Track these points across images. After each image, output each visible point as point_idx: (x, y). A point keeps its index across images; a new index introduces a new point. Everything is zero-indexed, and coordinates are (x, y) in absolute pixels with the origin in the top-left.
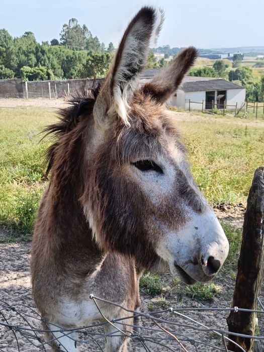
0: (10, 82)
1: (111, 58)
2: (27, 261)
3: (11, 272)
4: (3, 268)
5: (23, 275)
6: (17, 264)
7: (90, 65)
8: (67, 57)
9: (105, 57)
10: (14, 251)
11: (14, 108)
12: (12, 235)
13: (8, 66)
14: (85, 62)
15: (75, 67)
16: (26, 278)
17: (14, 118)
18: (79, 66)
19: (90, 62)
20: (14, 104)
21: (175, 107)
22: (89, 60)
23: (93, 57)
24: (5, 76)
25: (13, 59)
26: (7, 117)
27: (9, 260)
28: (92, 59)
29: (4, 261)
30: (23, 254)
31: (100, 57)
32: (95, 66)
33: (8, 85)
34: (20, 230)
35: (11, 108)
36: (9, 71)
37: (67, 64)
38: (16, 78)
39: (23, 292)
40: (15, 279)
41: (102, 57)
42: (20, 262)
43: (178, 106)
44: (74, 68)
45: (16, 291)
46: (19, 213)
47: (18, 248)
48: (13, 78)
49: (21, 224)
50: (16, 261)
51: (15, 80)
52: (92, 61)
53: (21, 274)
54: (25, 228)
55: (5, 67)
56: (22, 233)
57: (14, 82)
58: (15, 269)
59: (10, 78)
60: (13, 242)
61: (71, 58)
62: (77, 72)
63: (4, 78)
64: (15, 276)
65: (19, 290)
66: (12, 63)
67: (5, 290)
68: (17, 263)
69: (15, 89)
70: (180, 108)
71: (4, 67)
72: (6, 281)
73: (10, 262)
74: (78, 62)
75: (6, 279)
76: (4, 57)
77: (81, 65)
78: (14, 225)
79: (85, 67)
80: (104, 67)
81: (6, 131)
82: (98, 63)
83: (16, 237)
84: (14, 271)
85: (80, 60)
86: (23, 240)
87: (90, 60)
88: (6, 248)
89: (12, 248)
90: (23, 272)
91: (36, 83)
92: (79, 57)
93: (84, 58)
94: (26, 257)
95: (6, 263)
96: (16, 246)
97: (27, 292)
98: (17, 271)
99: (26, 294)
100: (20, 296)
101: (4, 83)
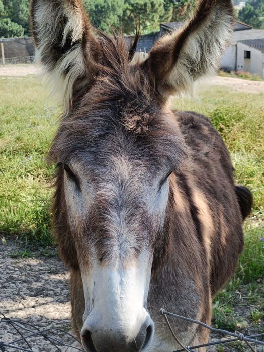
0: (18, 41)
1: (157, 6)
2: (48, 283)
3: (27, 297)
4: (16, 292)
5: (44, 302)
6: (35, 287)
7: (129, 17)
8: (96, 6)
9: (149, 5)
10: (31, 270)
11: (23, 77)
12: (27, 248)
13: (16, 19)
14: (122, 12)
15: (107, 19)
16: (47, 306)
17: (24, 91)
18: (113, 19)
19: (128, 12)
20: (25, 72)
21: (248, 74)
22: (127, 9)
23: (132, 5)
24: (12, 33)
25: (22, 11)
26: (15, 89)
27: (24, 281)
28: (131, 8)
29: (17, 283)
30: (43, 273)
31: (142, 5)
32: (135, 17)
33: (16, 45)
34: (39, 241)
35: (20, 77)
36: (16, 27)
37: (96, 15)
38: (26, 37)
39: (44, 324)
40: (33, 307)
41: (145, 4)
42: (39, 284)
43: (252, 73)
44: (105, 22)
45: (35, 323)
46: (36, 218)
47: (36, 265)
48: (22, 36)
49: (39, 233)
50: (34, 283)
51: (25, 39)
52: (132, 11)
53: (41, 300)
54: (46, 239)
55: (12, 21)
56: (41, 246)
57: (24, 42)
58: (33, 293)
59: (18, 36)
60: (29, 257)
61: (102, 7)
62: (109, 26)
63: (10, 36)
64: (33, 303)
65: (38, 321)
66: (21, 16)
67: (20, 321)
68: (36, 285)
69: (25, 51)
70: (255, 75)
71: (9, 21)
72: (21, 309)
73: (25, 284)
74: (111, 13)
75: (21, 306)
76: (9, 8)
77: (116, 16)
78: (29, 233)
79: (121, 19)
80: (147, 19)
81: (15, 109)
82: (139, 13)
83: (33, 251)
84: (31, 296)
85: (114, 9)
86: (42, 255)
87: (129, 9)
88: (20, 265)
89: (28, 265)
90: (43, 297)
92: (113, 6)
93: (119, 7)
94: (47, 278)
95: (20, 286)
96: (34, 262)
97: (50, 324)
98: (36, 295)
99: (49, 327)
100: (41, 329)
101: (10, 42)
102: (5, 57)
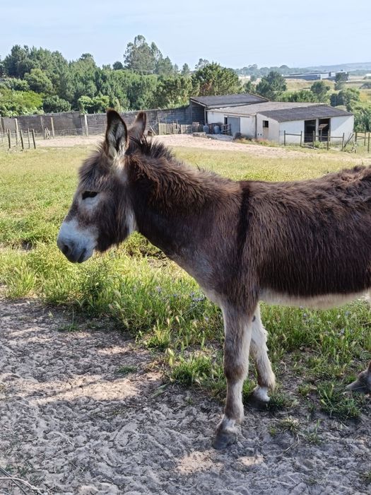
0: (65, 116)
1: (186, 82)
2: (95, 359)
3: (74, 376)
4: (63, 371)
5: (91, 381)
6: (82, 363)
7: (162, 93)
8: (133, 84)
9: (179, 81)
10: (78, 344)
11: (71, 147)
12: (74, 320)
13: (63, 96)
14: (156, 88)
15: (144, 95)
16: (95, 385)
17: (72, 160)
18: (148, 95)
19: (161, 88)
20: (71, 142)
21: (267, 141)
22: (160, 86)
23: (165, 82)
24: (60, 108)
25: (69, 88)
26: (64, 159)
27: (72, 357)
28: (164, 85)
29: (65, 359)
30: (91, 347)
31: (173, 83)
32: (168, 92)
33: (64, 119)
34: (85, 312)
35: (68, 147)
36: (64, 103)
37: (134, 91)
38: (73, 111)
39: (92, 407)
40: (81, 387)
41: (176, 82)
42: (87, 360)
43: (270, 140)
44: (141, 97)
45: (83, 406)
46: (82, 290)
47: (83, 339)
48: (70, 111)
49: (86, 304)
50: (81, 359)
51: (71, 113)
52: (164, 88)
53: (89, 379)
54: (92, 310)
55: (60, 98)
56: (88, 317)
57: (71, 116)
58: (80, 371)
59: (66, 111)
60: (76, 330)
61: (138, 85)
62: (146, 101)
63: (59, 111)
64: (80, 383)
65: (86, 403)
66: (68, 93)
67: (68, 404)
68: (84, 361)
69: (72, 124)
70: (273, 141)
71: (58, 98)
72: (68, 390)
73: (72, 361)
74: (147, 89)
75: (69, 386)
76: (57, 86)
77: (150, 92)
78: (76, 305)
79: (155, 94)
80: (178, 94)
81: (63, 178)
82: (171, 89)
83: (80, 323)
84: (79, 374)
85: (149, 87)
86: (89, 327)
87: (162, 86)
88: (68, 339)
89: (76, 339)
90: (91, 375)
91: (97, 116)
92: (148, 83)
93: (154, 84)
94: (94, 353)
95: (67, 362)
96: (81, 335)
97: (97, 406)
98: (83, 373)
99: (98, 409)
100: (89, 413)
101: (59, 117)
102: (55, 130)
